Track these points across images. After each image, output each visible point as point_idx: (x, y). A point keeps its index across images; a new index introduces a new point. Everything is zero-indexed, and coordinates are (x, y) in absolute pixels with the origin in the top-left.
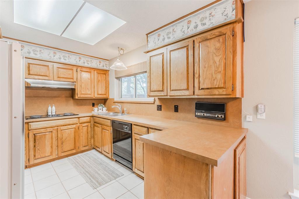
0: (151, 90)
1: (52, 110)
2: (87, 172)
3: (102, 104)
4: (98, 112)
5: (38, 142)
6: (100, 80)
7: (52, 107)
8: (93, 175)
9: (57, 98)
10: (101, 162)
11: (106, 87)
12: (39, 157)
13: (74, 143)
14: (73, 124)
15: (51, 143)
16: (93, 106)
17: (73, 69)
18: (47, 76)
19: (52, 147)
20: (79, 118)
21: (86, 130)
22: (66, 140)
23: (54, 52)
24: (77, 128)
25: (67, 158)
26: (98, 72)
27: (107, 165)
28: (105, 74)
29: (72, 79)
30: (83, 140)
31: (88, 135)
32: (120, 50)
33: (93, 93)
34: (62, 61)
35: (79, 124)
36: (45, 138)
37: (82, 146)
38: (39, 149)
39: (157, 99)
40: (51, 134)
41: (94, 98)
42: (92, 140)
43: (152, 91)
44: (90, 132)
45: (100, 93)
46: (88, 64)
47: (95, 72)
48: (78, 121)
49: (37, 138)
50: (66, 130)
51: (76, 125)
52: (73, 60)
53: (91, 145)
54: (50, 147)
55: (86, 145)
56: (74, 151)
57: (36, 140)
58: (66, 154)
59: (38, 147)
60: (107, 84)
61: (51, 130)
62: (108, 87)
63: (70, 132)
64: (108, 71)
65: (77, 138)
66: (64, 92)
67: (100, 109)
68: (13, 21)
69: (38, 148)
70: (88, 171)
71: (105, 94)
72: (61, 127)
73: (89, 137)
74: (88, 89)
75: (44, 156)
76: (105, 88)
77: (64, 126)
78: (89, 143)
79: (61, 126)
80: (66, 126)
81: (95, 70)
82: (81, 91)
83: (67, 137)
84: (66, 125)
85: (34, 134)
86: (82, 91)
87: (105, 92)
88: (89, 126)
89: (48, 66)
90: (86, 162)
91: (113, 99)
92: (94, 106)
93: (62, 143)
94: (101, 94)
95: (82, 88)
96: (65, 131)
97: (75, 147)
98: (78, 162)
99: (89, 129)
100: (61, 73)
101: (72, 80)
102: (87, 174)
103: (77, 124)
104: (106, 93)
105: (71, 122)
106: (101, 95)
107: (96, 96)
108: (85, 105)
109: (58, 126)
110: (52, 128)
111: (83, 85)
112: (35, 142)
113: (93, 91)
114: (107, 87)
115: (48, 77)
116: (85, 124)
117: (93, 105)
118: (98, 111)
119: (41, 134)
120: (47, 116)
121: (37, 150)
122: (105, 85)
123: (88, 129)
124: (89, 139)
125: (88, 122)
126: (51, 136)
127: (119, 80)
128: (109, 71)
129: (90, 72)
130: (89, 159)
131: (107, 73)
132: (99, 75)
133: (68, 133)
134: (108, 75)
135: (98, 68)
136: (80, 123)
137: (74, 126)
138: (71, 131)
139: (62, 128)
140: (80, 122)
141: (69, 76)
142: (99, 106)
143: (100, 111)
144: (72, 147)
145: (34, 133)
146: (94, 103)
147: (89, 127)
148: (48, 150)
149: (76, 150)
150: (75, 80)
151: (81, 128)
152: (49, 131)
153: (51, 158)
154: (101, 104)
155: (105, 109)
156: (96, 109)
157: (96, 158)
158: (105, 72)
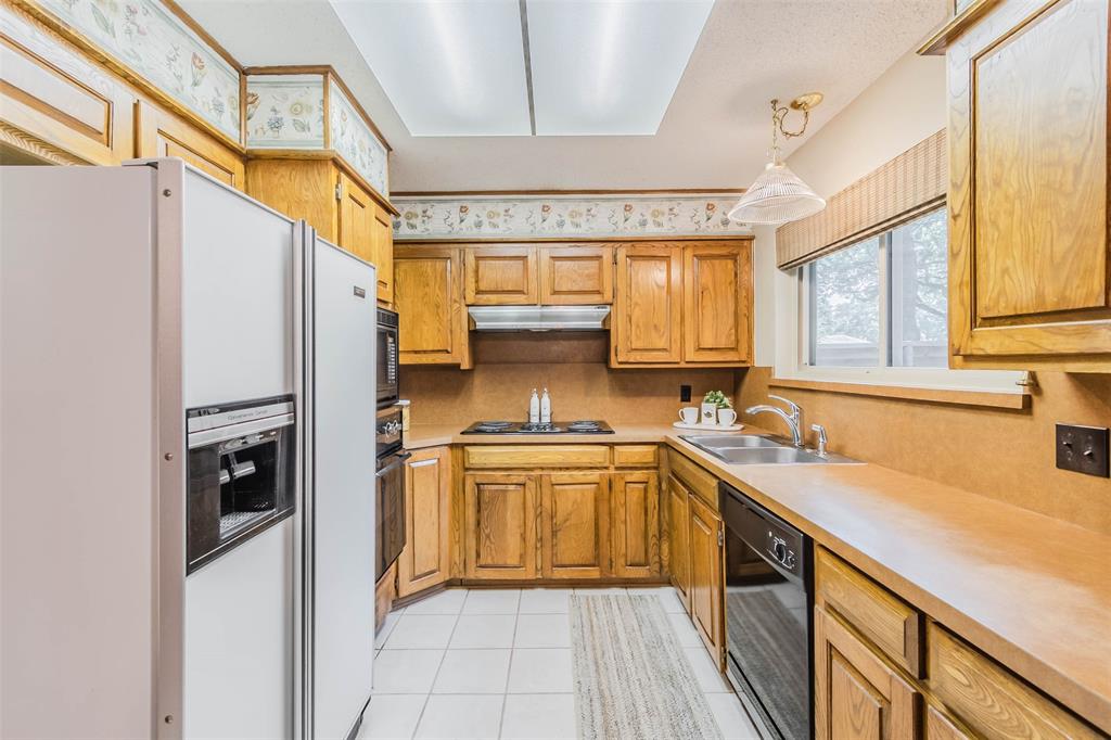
0: (982, 313)
1: (541, 406)
2: (602, 696)
3: (720, 394)
4: (698, 426)
5: (486, 513)
6: (711, 289)
7: (540, 398)
8: (615, 728)
9: (559, 366)
10: (677, 666)
11: (736, 313)
12: (489, 562)
13: (593, 543)
14: (591, 468)
15: (522, 521)
16: (683, 400)
17: (601, 257)
18: (521, 292)
19: (524, 539)
20: (611, 445)
21: (639, 497)
22: (568, 523)
23: (544, 206)
24: (605, 486)
25: (571, 591)
26: (698, 252)
27: (692, 702)
28: (734, 257)
29: (598, 292)
30: (627, 538)
31: (646, 521)
32: (780, 114)
33: (676, 347)
34: (569, 231)
35: (612, 471)
36: (505, 501)
37: (622, 561)
38: (488, 536)
39: (1063, 377)
40: (522, 492)
41: (683, 365)
42: (665, 547)
43: (991, 321)
44: (656, 512)
45: (708, 342)
46: (659, 225)
47: (689, 253)
48: (608, 456)
49: (486, 496)
50: (566, 487)
51: (601, 472)
52: (604, 220)
53: (657, 565)
54: (519, 535)
55: (637, 560)
56: (594, 573)
57: (483, 506)
58: (565, 577)
59: (487, 528)
60: (743, 303)
61: (522, 480)
62: (749, 317)
63: (579, 495)
64: (746, 243)
65: (604, 524)
66: (582, 344)
67: (709, 415)
68: (409, 133)
69: (487, 531)
70: (607, 693)
71: (732, 349)
72: (553, 473)
73: (653, 529)
74: (655, 326)
75: (501, 563)
76: (731, 321)
77: (560, 469)
78: (650, 556)
79: (553, 469)
80: (567, 473)
81: (687, 246)
82: (628, 338)
83: (570, 514)
84: (567, 469)
85: (478, 485)
86: (633, 338)
87: (733, 338)
88: (653, 482)
89: (524, 258)
90: (618, 641)
91: (769, 370)
92: (689, 400)
93: (554, 533)
94: (711, 349)
95: (633, 328)
96: (565, 490)
97: (597, 557)
98: (592, 626)
99: (653, 498)
100: (561, 278)
101: (596, 299)
102: (597, 704)
103: (606, 468)
104: (737, 341)
105: (585, 461)
106: (713, 353)
107: (691, 355)
108: (652, 393)
109: (542, 469)
110: (524, 473)
111: (637, 313)
112: (479, 511)
113: (676, 335)
114: (742, 318)
115: (525, 296)
116: (637, 475)
117: (686, 395)
118: (699, 420)
119: (496, 487)
120: (525, 427)
121: (483, 536)
122: (732, 309)
123: (649, 495)
124: (651, 541)
125: (648, 468)
126: (521, 500)
127: (801, 278)
128: (751, 239)
129: (667, 259)
130: (636, 627)
131: (744, 254)
132: (706, 264)
133: (576, 499)
134: (749, 258)
135: (701, 234)
136: (617, 468)
137: (594, 476)
138: (582, 491)
139: (557, 476)
140: (617, 464)
141: (589, 286)
142: (708, 401)
143: (709, 423)
144: (587, 553)
145: (478, 481)
146: (689, 384)
147: (653, 489)
148: (513, 543)
149: (601, 571)
150: (608, 297)
151: (618, 486)
152: (515, 481)
153: (520, 575)
154: (716, 391)
155: (727, 415)
156: (690, 412)
157: (664, 636)
158: (733, 249)
